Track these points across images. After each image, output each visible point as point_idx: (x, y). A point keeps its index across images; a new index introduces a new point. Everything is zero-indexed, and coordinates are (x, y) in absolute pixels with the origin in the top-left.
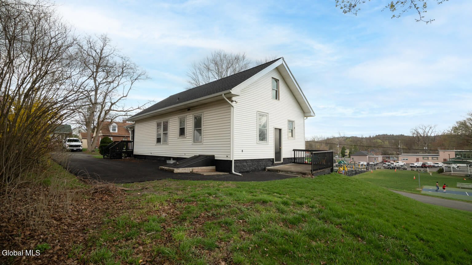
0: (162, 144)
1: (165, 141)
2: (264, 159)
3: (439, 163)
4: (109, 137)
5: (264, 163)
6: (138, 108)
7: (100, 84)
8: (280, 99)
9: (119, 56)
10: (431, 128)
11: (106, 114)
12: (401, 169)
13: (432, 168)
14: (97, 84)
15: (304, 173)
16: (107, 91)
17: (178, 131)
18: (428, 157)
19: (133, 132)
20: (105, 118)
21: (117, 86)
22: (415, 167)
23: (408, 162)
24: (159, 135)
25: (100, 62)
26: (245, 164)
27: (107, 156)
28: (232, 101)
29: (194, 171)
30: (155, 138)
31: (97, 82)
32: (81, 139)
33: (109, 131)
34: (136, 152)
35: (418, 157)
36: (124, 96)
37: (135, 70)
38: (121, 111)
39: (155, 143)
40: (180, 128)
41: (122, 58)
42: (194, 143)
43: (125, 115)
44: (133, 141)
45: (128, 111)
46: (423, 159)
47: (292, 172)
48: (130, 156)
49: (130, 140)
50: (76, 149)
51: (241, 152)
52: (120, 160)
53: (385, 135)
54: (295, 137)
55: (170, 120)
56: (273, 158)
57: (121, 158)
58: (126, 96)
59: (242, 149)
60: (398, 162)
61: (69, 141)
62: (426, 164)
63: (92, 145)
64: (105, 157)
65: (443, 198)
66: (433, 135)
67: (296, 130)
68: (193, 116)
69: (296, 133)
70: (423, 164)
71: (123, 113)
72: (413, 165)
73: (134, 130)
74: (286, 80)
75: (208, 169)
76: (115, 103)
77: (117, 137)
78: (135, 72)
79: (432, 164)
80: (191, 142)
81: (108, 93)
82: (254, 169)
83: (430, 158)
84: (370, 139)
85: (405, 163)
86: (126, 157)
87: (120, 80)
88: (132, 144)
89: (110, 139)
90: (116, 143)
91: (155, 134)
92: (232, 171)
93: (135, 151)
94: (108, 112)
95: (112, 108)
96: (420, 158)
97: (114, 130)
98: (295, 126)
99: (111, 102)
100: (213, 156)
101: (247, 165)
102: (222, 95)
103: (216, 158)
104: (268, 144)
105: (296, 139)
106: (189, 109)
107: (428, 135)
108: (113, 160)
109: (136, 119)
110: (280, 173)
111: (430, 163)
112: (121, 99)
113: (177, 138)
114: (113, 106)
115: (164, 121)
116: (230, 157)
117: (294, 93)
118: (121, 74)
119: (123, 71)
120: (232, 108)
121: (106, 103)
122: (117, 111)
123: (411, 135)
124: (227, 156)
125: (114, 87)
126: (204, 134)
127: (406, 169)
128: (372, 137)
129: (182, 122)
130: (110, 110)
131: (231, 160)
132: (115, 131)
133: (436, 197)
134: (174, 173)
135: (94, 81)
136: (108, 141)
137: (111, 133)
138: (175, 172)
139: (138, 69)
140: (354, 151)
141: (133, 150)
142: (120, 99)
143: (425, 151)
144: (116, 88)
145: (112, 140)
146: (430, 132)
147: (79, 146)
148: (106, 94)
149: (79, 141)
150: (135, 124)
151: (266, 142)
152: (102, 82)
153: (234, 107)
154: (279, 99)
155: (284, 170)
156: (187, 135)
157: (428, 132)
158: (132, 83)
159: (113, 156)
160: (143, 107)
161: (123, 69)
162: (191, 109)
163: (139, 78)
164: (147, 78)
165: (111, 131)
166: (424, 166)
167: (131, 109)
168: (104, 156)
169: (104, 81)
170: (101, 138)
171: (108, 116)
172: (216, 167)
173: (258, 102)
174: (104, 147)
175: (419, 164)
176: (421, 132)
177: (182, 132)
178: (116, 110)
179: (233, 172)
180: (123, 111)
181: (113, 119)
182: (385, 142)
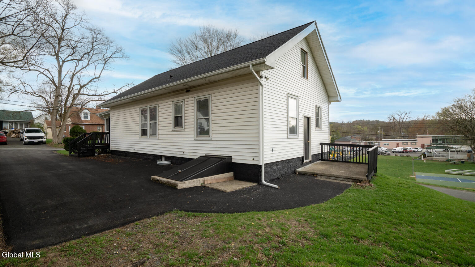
0: (148, 137)
1: (154, 134)
2: (294, 158)
3: (419, 148)
4: (81, 126)
5: (294, 163)
6: (114, 92)
7: (65, 62)
8: (309, 78)
9: (87, 29)
10: (406, 114)
11: (74, 99)
12: (385, 155)
13: (412, 153)
14: (61, 63)
15: (357, 179)
16: (75, 71)
17: (172, 121)
18: (408, 142)
19: (109, 121)
20: (73, 104)
21: (87, 66)
22: (396, 152)
23: (390, 147)
24: (143, 125)
25: (62, 34)
26: (275, 168)
27: (76, 153)
28: (261, 77)
29: (206, 183)
30: (139, 129)
31: (60, 60)
32: (47, 128)
33: (80, 118)
34: (113, 147)
35: (398, 142)
36: (96, 77)
37: (108, 46)
38: (93, 95)
39: (138, 136)
40: (175, 117)
41: (91, 30)
42: (198, 138)
43: (98, 100)
44: (109, 133)
45: (101, 95)
46: (403, 144)
47: (336, 177)
48: (106, 152)
49: (106, 131)
50: (37, 142)
51: (271, 152)
52: (92, 158)
53: (362, 120)
54: (321, 127)
55: (160, 105)
56: (303, 156)
57: (94, 155)
58: (98, 78)
59: (272, 147)
60: (381, 148)
61: (28, 131)
62: (407, 149)
63: (58, 136)
64: (72, 153)
65: (448, 187)
66: (407, 120)
67: (322, 119)
68: (196, 100)
69: (322, 122)
70: (404, 149)
71: (97, 98)
72: (395, 151)
73: (109, 119)
74: (314, 53)
75: (224, 178)
76: (84, 86)
77: (90, 126)
78: (108, 48)
79: (412, 149)
80: (193, 136)
81: (76, 73)
82: (284, 173)
83: (409, 143)
84: (349, 125)
85: (387, 148)
86: (100, 153)
87: (91, 58)
88: (108, 136)
89: (82, 128)
90: (86, 135)
91: (139, 124)
92: (261, 181)
93: (112, 145)
94: (77, 97)
95: (82, 91)
96: (400, 143)
97: (86, 117)
98: (322, 113)
99: (80, 85)
100: (230, 158)
101: (278, 168)
102: (249, 66)
103: (233, 161)
104: (298, 137)
105: (322, 130)
106: (188, 90)
107: (404, 121)
108: (83, 158)
109: (111, 105)
110: (319, 178)
111: (410, 148)
112: (93, 81)
113: (171, 130)
114: (82, 89)
115: (150, 107)
116: (259, 161)
117: (321, 72)
118: (91, 50)
119: (93, 47)
120: (261, 87)
121: (74, 86)
122: (88, 95)
123: (387, 121)
124: (254, 159)
125: (83, 67)
126: (214, 125)
127: (390, 155)
128: (349, 122)
129: (178, 109)
130: (79, 93)
131: (261, 164)
132: (88, 119)
133: (440, 187)
134: (177, 189)
135: (57, 58)
136: (79, 131)
137: (82, 121)
138: (179, 188)
139: (112, 45)
140: (336, 137)
141: (109, 144)
142: (91, 81)
143: (403, 137)
144: (85, 67)
145: (84, 129)
146: (405, 118)
147: (42, 137)
148: (74, 75)
149: (41, 131)
150: (110, 111)
151: (296, 135)
152: (66, 60)
153: (264, 86)
154: (307, 78)
155: (324, 174)
156: (186, 127)
157: (404, 118)
158: (105, 62)
159: (83, 153)
160: (120, 90)
161: (93, 44)
162: (191, 89)
163: (113, 56)
164: (123, 57)
165: (83, 119)
166: (405, 151)
167: (105, 93)
168: (70, 153)
169: (70, 58)
170: (71, 127)
171: (76, 102)
172: (234, 175)
173: (288, 81)
174: (70, 141)
175: (401, 149)
176: (397, 118)
177: (178, 122)
178: (87, 93)
179: (264, 182)
180: (95, 95)
181: (84, 105)
182: (365, 128)
